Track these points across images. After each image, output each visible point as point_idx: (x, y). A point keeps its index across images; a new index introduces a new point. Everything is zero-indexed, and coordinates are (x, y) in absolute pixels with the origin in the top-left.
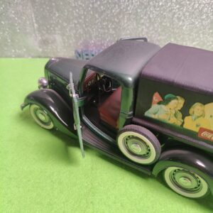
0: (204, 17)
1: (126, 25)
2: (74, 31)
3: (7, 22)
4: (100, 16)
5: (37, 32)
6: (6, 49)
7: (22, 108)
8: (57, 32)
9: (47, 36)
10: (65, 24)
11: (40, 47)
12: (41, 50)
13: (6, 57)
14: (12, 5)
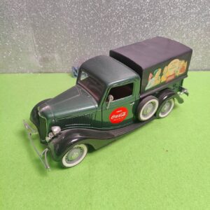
0: (184, 36)
3: (11, 43)
4: (93, 37)
5: (38, 52)
10: (62, 45)
11: (41, 65)
12: (41, 67)
13: (11, 73)
14: (15, 29)
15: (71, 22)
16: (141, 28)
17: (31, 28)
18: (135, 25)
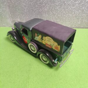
2: (25, 18)
4: (34, 12)
7: (7, 35)
8: (18, 18)
9: (14, 19)
11: (12, 23)
14: (1, 8)
15: (25, 5)
17: (8, 7)
18: (53, 8)
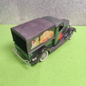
1: (52, 13)
2: (33, 16)
3: (8, 12)
4: (42, 10)
5: (19, 16)
6: (7, 21)
8: (27, 16)
9: (23, 17)
10: (29, 13)
11: (20, 21)
12: (20, 22)
13: (8, 24)
14: (10, 6)
15: (33, 3)
16: (62, 7)
17: (17, 5)
18: (60, 5)
